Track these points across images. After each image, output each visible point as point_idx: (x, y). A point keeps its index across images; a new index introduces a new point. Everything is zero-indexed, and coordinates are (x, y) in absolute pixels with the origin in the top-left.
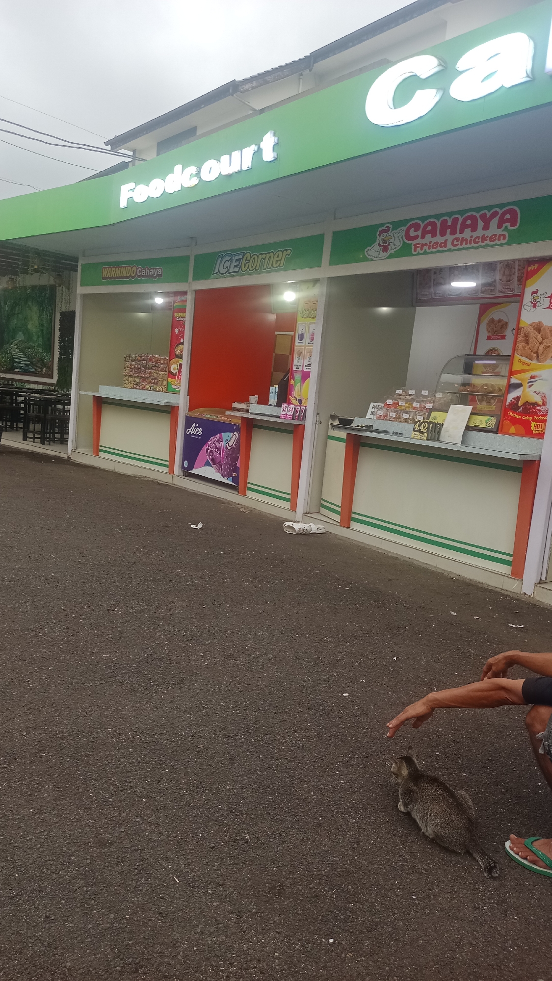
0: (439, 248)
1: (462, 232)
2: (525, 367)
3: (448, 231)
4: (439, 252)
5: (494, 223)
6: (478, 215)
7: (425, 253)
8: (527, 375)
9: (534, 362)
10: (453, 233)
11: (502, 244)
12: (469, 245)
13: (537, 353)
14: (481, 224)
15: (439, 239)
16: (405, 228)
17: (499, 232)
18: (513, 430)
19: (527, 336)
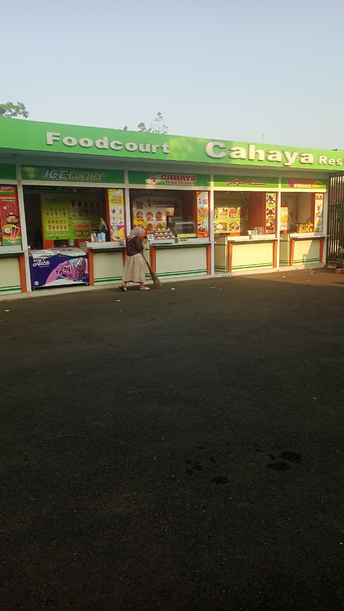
0: (174, 184)
1: (181, 180)
2: (201, 219)
3: (177, 179)
4: (174, 185)
5: (190, 179)
6: (185, 176)
8: (202, 221)
9: (203, 218)
10: (178, 180)
11: (193, 186)
12: (183, 184)
13: (203, 215)
14: (186, 179)
15: (173, 181)
16: (161, 175)
17: (192, 182)
18: (200, 236)
19: (200, 211)
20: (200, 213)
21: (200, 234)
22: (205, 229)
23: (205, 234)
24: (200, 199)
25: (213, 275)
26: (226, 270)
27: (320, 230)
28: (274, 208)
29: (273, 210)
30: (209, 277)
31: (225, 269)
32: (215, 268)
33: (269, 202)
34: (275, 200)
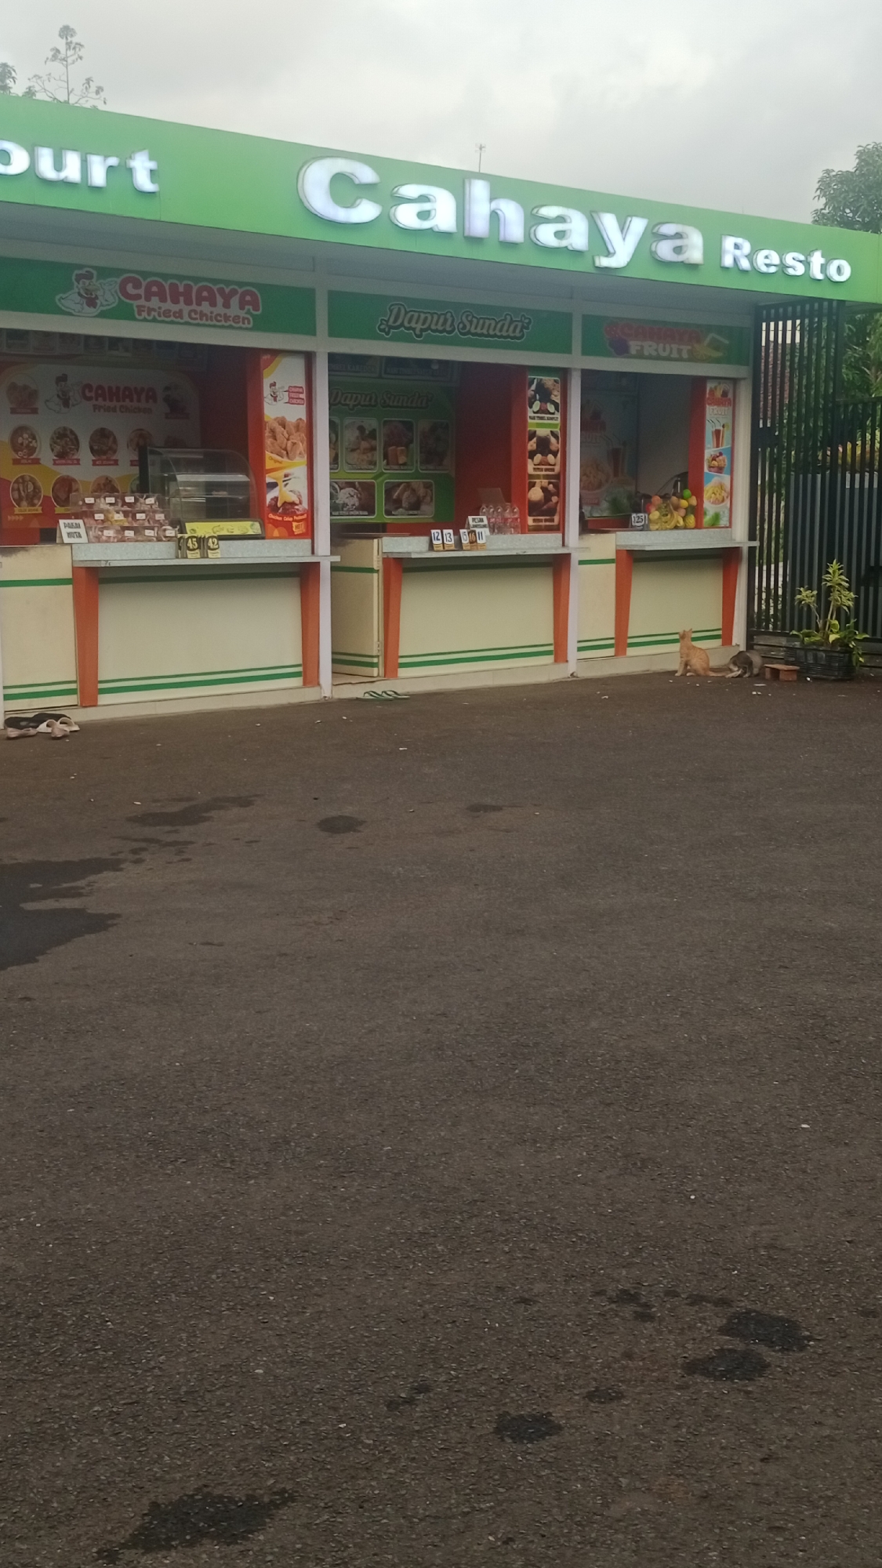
2: (277, 465)
3: (182, 299)
4: (172, 322)
5: (235, 301)
6: (215, 288)
7: (154, 320)
8: (281, 474)
9: (285, 460)
11: (247, 329)
12: (209, 322)
13: (285, 449)
17: (242, 314)
18: (276, 533)
19: (273, 431)
20: (275, 438)
21: (276, 524)
22: (293, 504)
23: (294, 524)
24: (273, 385)
25: (327, 687)
26: (375, 671)
27: (724, 522)
28: (557, 430)
29: (553, 440)
30: (310, 695)
31: (372, 665)
32: (334, 661)
33: (537, 406)
34: (558, 401)
